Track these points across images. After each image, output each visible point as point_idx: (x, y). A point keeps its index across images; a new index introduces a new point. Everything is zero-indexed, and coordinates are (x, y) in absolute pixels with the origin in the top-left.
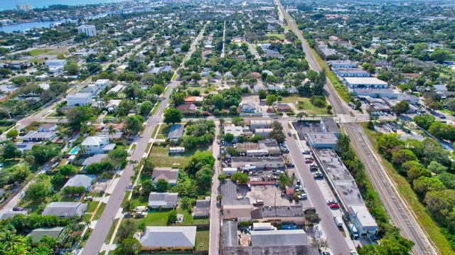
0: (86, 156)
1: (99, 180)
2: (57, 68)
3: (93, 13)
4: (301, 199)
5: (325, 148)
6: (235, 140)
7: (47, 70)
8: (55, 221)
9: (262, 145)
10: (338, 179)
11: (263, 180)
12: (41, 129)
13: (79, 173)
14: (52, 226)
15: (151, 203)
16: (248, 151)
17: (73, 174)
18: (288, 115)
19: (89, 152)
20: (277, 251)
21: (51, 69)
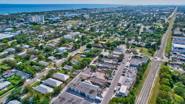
0: (58, 52)
1: (57, 59)
2: (69, 27)
3: (94, 11)
4: (109, 79)
5: (135, 66)
6: (104, 57)
7: (66, 28)
8: (39, 65)
9: (112, 60)
10: (129, 77)
11: (102, 70)
12: (53, 43)
13: (53, 56)
14: (37, 66)
15: (64, 68)
16: (104, 61)
17: (51, 56)
18: (133, 53)
19: (59, 51)
20: (85, 89)
21: (68, 28)
